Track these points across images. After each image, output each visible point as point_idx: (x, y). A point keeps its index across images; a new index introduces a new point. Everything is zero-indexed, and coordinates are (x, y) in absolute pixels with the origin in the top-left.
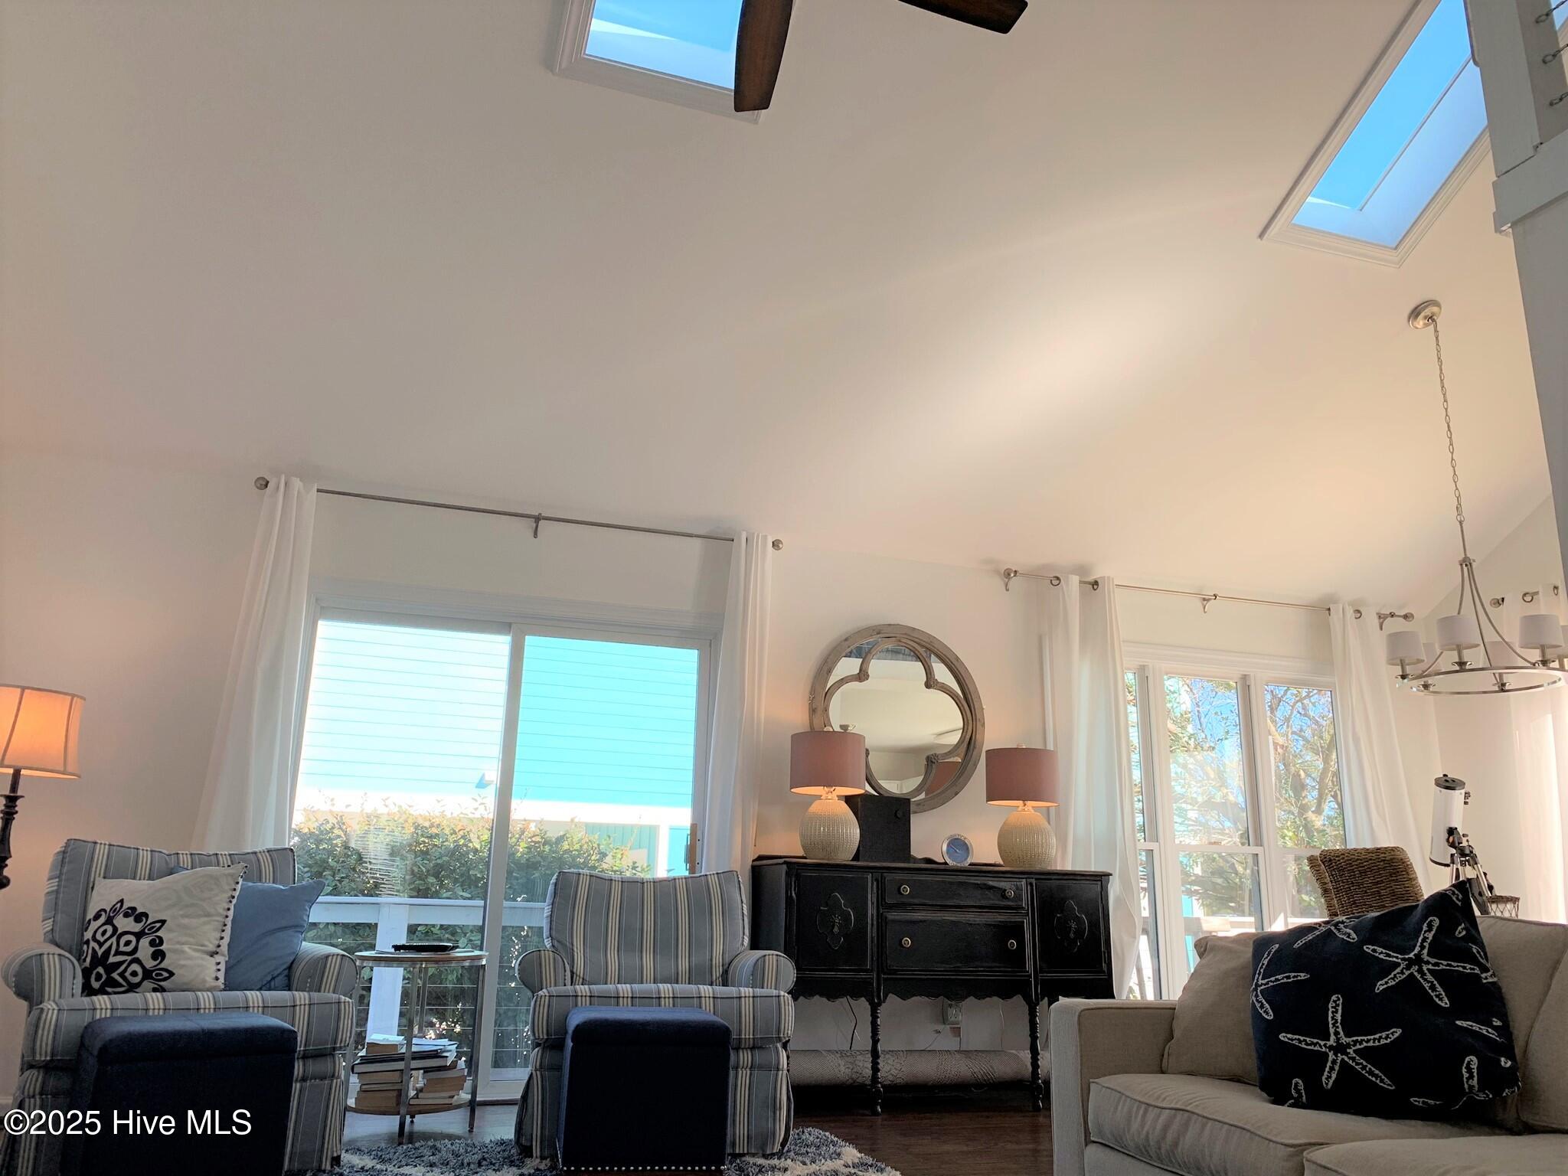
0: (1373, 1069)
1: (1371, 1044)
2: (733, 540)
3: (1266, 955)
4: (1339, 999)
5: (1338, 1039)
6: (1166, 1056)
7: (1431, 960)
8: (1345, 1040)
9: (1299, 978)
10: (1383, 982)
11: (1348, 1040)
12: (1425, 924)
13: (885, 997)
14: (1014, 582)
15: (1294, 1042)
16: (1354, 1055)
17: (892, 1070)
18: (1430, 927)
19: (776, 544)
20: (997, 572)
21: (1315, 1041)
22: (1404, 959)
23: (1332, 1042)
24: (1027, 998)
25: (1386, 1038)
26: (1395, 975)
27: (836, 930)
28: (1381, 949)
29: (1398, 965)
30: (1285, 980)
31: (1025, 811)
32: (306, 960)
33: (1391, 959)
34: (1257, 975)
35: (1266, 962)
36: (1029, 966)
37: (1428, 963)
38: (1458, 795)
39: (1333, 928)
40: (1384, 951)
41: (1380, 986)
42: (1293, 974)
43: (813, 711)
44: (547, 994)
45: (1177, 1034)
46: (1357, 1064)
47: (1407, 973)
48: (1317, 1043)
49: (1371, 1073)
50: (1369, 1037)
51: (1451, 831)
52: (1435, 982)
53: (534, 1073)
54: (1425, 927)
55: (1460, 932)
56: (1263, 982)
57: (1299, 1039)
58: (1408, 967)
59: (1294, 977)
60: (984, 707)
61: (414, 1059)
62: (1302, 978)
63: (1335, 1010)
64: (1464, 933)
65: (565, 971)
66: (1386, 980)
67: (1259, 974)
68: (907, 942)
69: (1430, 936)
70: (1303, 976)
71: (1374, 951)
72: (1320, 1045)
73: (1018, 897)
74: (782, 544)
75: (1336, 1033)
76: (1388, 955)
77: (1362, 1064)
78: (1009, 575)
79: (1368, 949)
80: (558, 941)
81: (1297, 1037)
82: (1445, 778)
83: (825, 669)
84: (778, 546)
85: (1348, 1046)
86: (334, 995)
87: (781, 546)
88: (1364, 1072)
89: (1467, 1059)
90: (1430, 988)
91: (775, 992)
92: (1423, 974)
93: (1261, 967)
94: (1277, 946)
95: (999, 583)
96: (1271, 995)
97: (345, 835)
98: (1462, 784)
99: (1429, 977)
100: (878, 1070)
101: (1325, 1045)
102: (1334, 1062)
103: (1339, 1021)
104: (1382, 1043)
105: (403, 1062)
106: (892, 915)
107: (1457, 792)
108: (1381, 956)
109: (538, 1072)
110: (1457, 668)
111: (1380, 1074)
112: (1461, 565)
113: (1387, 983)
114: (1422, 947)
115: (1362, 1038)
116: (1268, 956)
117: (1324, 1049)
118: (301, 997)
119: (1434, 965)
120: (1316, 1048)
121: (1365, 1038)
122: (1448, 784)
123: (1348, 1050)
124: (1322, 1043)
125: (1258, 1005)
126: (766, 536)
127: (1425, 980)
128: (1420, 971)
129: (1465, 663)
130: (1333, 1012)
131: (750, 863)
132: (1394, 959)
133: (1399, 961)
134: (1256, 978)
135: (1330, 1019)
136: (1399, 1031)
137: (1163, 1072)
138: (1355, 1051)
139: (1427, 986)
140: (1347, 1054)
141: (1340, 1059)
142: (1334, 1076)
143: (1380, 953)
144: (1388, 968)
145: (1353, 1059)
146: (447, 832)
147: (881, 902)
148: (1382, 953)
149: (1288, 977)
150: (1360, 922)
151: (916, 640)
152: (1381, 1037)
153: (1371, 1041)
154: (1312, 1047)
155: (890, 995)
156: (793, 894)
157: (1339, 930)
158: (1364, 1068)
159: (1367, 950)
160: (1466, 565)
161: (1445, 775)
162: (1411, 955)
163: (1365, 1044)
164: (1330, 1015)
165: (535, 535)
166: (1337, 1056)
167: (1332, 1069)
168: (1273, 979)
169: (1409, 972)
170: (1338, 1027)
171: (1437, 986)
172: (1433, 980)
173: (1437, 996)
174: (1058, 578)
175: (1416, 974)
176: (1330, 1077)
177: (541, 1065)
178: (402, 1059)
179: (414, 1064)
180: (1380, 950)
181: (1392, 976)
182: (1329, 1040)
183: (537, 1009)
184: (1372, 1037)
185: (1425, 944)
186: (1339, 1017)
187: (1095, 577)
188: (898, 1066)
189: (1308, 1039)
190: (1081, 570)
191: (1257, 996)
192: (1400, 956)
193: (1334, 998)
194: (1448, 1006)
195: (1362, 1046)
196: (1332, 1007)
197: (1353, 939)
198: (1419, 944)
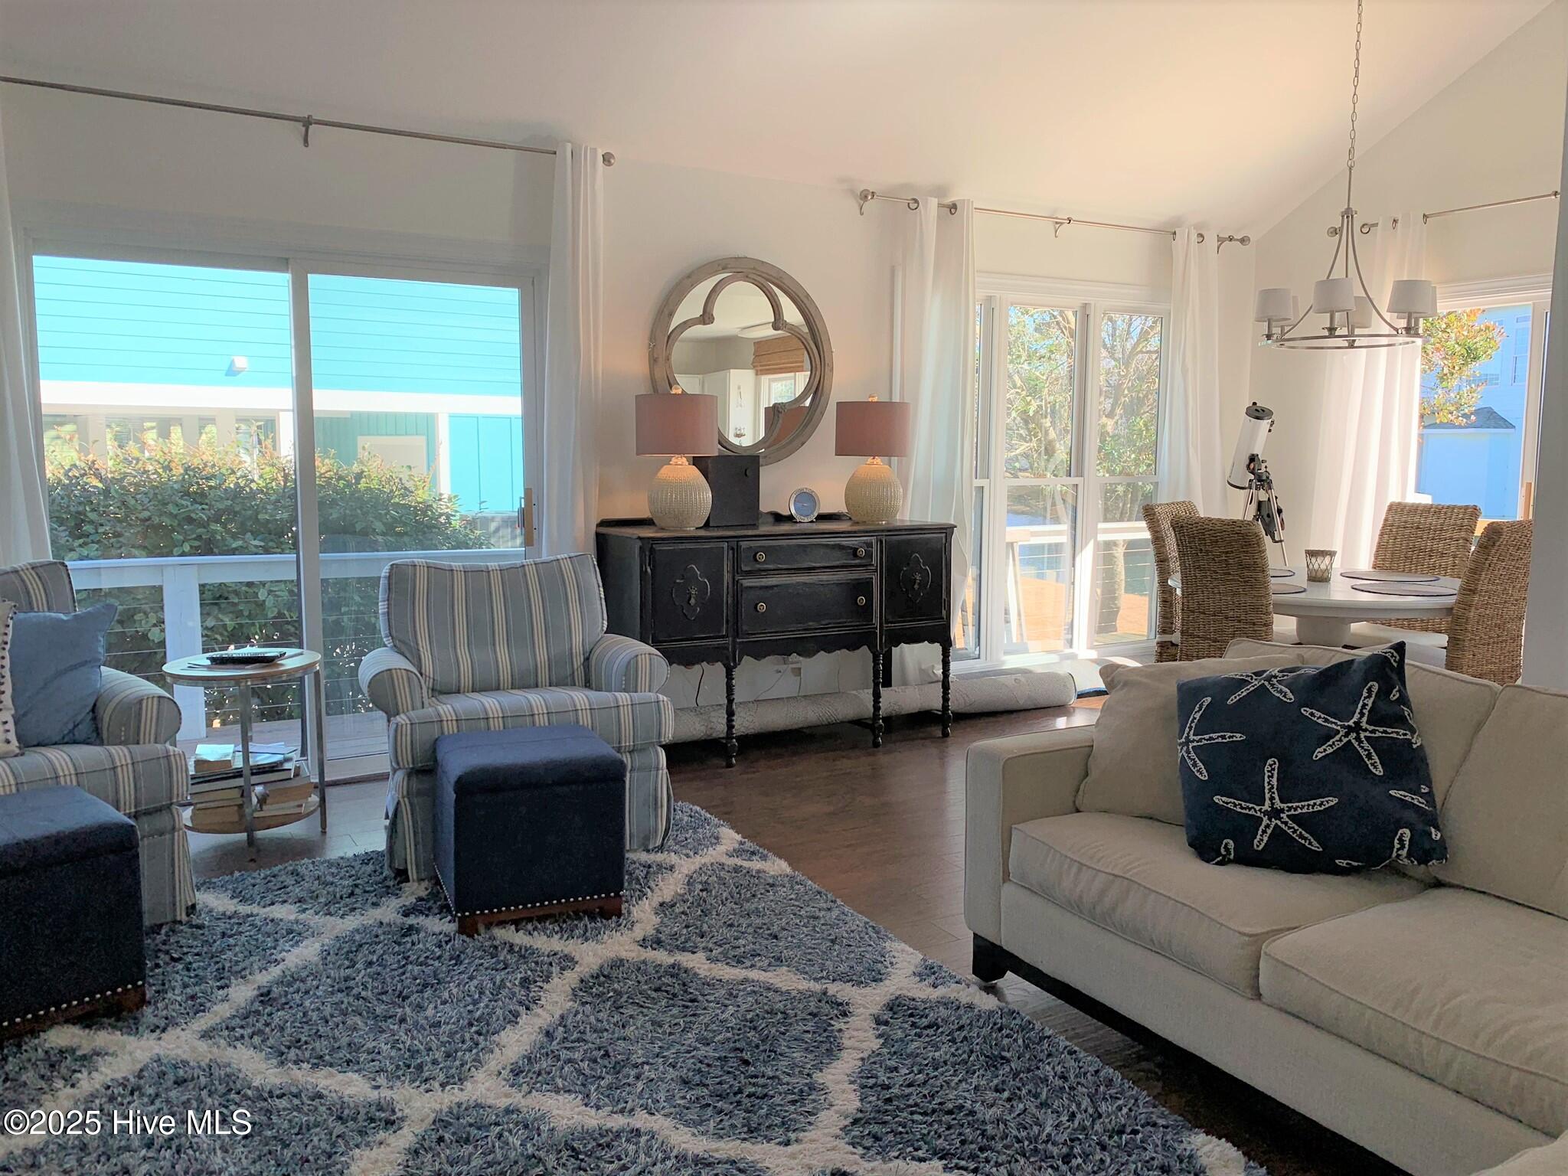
0: (1303, 832)
1: (1305, 810)
2: (555, 153)
3: (1197, 709)
4: (1275, 763)
5: (1273, 804)
6: (1080, 793)
7: (1368, 727)
8: (1278, 804)
9: (1235, 739)
10: (1321, 749)
11: (1283, 806)
12: (1365, 690)
13: (740, 661)
14: (870, 205)
15: (1229, 806)
16: (1287, 820)
17: (746, 722)
18: (1370, 691)
19: (607, 159)
20: (852, 192)
21: (1251, 805)
22: (1343, 727)
23: (1267, 807)
24: (873, 648)
25: (1320, 805)
26: (1333, 743)
27: (693, 601)
28: (1319, 714)
29: (1338, 732)
30: (1220, 740)
31: (874, 466)
32: (112, 705)
33: (1329, 725)
34: (1187, 729)
35: (1197, 716)
36: (876, 621)
37: (1366, 730)
38: (1265, 424)
39: (1266, 683)
40: (1323, 716)
41: (1319, 754)
42: (1229, 734)
43: (653, 361)
44: (408, 722)
45: (1094, 773)
46: (1290, 828)
47: (1345, 740)
48: (1253, 808)
49: (1301, 836)
50: (1303, 803)
51: (1253, 459)
52: (1372, 751)
53: (401, 800)
54: (1365, 694)
55: (1395, 695)
56: (1196, 738)
57: (1234, 803)
58: (1347, 735)
59: (1230, 737)
60: (834, 350)
61: (253, 774)
62: (1239, 739)
63: (1271, 774)
64: (1398, 695)
65: (421, 688)
66: (1324, 747)
67: (1190, 728)
68: (762, 607)
69: (1370, 702)
70: (1238, 737)
71: (1312, 714)
72: (1255, 810)
73: (869, 555)
74: (614, 158)
75: (1272, 799)
76: (1326, 720)
77: (1293, 828)
78: (866, 197)
79: (1306, 711)
80: (399, 641)
81: (1233, 800)
82: (1255, 407)
83: (666, 312)
84: (609, 161)
85: (1282, 811)
86: (159, 746)
87: (612, 161)
88: (1294, 836)
89: (1400, 831)
90: (1367, 756)
91: (652, 696)
92: (1360, 742)
93: (1192, 722)
94: (1209, 699)
95: (853, 205)
96: (1206, 753)
97: (101, 481)
98: (1270, 413)
99: (1366, 745)
100: (733, 727)
101: (1260, 810)
102: (1268, 826)
103: (1275, 787)
104: (1315, 810)
105: (242, 779)
106: (747, 582)
107: (1265, 422)
108: (1320, 721)
109: (406, 799)
110: (1326, 333)
111: (1310, 837)
112: (1343, 216)
113: (1325, 750)
114: (1362, 714)
115: (1297, 804)
116: (1200, 710)
117: (1259, 814)
118: (120, 753)
119: (1371, 732)
120: (1250, 813)
121: (1300, 804)
122: (1257, 413)
123: (1282, 815)
124: (1258, 808)
125: (1190, 763)
126: (595, 149)
127: (1362, 748)
128: (1358, 739)
129: (1335, 329)
130: (1269, 777)
131: (594, 528)
132: (1334, 726)
133: (1339, 728)
134: (1186, 732)
135: (1266, 784)
136: (1336, 801)
137: (1078, 811)
138: (1287, 816)
139: (1363, 753)
140: (1280, 819)
141: (1273, 824)
142: (1265, 839)
143: (1319, 717)
144: (1329, 735)
145: (1286, 823)
146: (223, 471)
147: (736, 569)
148: (1320, 717)
149: (1223, 737)
150: (1294, 678)
151: (764, 275)
152: (1315, 804)
153: (1304, 807)
154: (1247, 812)
155: (745, 657)
156: (649, 570)
157: (1272, 685)
158: (1295, 831)
159: (1304, 713)
160: (1348, 217)
161: (1255, 404)
162: (1351, 723)
163: (1299, 811)
164: (1266, 780)
165: (306, 142)
166: (1270, 821)
167: (1264, 832)
168: (1207, 737)
169: (1347, 739)
170: (1274, 793)
171: (1374, 754)
172: (1370, 748)
173: (1372, 764)
174: (916, 201)
175: (1353, 741)
176: (1262, 840)
177: (408, 792)
178: (241, 776)
179: (255, 779)
180: (1317, 714)
181: (1330, 743)
182: (1264, 805)
183: (399, 738)
184: (1306, 803)
185: (1364, 711)
186: (1274, 781)
187: (952, 199)
188: (750, 719)
189: (1243, 804)
190: (940, 191)
191: (1188, 752)
192: (1339, 723)
193: (1270, 761)
194: (1382, 774)
195: (1296, 813)
196: (1268, 771)
197: (1291, 699)
198: (1358, 711)
